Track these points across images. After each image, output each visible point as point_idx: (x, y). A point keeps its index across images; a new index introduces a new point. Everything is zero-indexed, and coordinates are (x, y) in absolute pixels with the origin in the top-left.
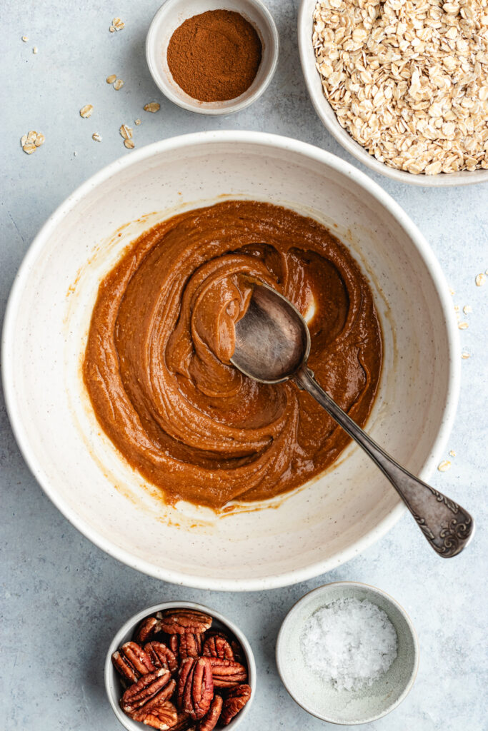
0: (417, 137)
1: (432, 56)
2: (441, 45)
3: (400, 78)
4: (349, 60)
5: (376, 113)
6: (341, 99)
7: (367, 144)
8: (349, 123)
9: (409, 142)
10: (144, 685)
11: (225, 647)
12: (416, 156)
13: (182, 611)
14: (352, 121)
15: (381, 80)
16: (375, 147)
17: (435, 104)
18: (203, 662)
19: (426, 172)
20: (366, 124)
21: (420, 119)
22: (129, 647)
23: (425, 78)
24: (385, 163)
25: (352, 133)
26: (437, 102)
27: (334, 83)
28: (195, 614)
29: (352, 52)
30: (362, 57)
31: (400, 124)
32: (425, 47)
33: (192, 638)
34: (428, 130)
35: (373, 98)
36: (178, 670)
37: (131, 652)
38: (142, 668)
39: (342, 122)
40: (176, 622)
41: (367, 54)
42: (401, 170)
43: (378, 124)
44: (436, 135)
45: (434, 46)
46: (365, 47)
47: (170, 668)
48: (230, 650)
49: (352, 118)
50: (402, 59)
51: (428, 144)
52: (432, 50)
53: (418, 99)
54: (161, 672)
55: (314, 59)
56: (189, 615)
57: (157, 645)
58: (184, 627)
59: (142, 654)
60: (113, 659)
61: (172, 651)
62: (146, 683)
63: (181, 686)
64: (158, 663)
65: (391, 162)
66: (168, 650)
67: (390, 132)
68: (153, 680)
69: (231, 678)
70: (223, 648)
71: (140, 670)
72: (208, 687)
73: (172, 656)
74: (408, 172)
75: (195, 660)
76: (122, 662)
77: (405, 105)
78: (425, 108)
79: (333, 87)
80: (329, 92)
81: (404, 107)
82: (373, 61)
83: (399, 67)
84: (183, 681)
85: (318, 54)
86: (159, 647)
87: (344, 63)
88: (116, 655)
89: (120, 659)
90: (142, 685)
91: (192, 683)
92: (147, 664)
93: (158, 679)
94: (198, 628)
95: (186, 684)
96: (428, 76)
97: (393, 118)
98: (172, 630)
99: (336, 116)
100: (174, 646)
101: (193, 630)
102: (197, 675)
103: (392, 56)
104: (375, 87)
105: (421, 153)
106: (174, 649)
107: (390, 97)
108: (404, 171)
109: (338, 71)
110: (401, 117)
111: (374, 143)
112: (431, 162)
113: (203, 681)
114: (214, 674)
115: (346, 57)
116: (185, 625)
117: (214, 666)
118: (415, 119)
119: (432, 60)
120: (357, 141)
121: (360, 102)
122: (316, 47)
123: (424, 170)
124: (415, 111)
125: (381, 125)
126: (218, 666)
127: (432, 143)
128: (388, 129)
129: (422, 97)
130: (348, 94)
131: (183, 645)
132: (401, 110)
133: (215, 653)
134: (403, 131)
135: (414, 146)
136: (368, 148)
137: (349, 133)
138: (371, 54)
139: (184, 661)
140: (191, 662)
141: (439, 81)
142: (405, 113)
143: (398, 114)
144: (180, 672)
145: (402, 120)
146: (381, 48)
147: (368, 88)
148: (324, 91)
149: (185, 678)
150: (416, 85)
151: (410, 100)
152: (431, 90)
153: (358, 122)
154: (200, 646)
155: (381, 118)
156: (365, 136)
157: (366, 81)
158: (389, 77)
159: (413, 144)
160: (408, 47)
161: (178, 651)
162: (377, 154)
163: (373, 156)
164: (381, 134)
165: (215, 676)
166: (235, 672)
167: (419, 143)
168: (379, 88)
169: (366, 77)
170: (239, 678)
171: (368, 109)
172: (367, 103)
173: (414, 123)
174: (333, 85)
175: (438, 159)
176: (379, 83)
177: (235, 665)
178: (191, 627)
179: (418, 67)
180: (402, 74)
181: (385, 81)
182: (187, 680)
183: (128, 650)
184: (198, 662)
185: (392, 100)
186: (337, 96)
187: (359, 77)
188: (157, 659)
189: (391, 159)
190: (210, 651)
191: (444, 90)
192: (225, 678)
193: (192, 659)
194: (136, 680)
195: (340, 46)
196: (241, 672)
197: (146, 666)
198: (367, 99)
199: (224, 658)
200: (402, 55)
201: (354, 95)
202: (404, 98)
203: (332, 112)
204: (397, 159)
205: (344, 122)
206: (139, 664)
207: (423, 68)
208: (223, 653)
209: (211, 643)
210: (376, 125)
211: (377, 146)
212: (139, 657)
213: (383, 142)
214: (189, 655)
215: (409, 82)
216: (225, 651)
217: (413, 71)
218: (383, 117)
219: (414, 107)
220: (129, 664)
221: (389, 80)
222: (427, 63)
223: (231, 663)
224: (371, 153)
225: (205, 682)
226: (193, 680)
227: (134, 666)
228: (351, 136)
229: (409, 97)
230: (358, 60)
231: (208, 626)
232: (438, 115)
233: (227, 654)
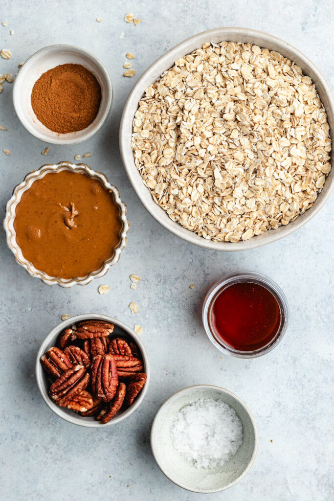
0: (229, 215)
1: (224, 155)
2: (229, 145)
3: (206, 176)
4: (166, 173)
5: (195, 205)
6: (167, 202)
7: (195, 229)
8: (178, 218)
9: (225, 221)
10: (66, 378)
11: (125, 346)
12: (232, 230)
13: (91, 322)
14: (179, 215)
15: (193, 181)
16: (201, 230)
17: (236, 189)
18: (108, 358)
19: (243, 239)
20: (191, 216)
21: (228, 202)
22: (53, 351)
23: (224, 172)
24: (212, 239)
25: (182, 224)
26: (237, 187)
27: (160, 192)
28: (100, 323)
29: (166, 166)
30: (175, 168)
31: (215, 209)
32: (218, 149)
33: (100, 341)
34: (236, 208)
35: (190, 195)
36: (90, 366)
37: (54, 354)
38: (63, 366)
39: (173, 218)
40: (87, 330)
41: (177, 165)
42: (224, 242)
43: (199, 213)
44: (243, 211)
45: (224, 147)
46: (175, 161)
47: (84, 365)
48: (129, 348)
49: (179, 213)
50: (203, 162)
51: (239, 218)
52: (223, 150)
53: (223, 189)
54: (77, 368)
55: (141, 178)
56: (96, 324)
57: (73, 348)
58: (92, 333)
59: (63, 355)
60: (41, 361)
61: (85, 352)
62: (67, 376)
63: (93, 377)
64: (75, 362)
65: (216, 238)
66: (82, 351)
67: (209, 217)
68: (72, 374)
69: (131, 369)
70: (123, 347)
71: (62, 367)
72: (114, 375)
73: (86, 355)
74: (230, 242)
75: (102, 357)
76: (48, 362)
77: (215, 194)
78: (230, 193)
79: (159, 195)
80: (158, 199)
81: (214, 196)
82: (183, 169)
83: (203, 169)
84: (95, 373)
85: (143, 173)
86: (75, 350)
87: (163, 176)
88: (43, 358)
89: (46, 360)
90: (64, 378)
91: (102, 373)
92: (67, 362)
93: (76, 373)
94: (103, 332)
95: (97, 375)
96: (226, 170)
97: (209, 206)
98: (83, 336)
99: (168, 214)
100: (86, 349)
101: (99, 334)
102: (105, 367)
103: (196, 162)
104: (190, 188)
105: (236, 226)
106: (87, 352)
107: (203, 190)
108: (227, 242)
109: (160, 182)
110: (214, 204)
111: (200, 227)
112: (245, 231)
113: (109, 371)
114: (117, 367)
115: (163, 171)
116: (94, 331)
117: (117, 361)
118: (225, 203)
119: (225, 157)
120: (187, 229)
121: (182, 201)
122: (140, 169)
123: (241, 238)
124: (223, 197)
125: (201, 214)
126: (121, 360)
127: (242, 217)
128: (207, 215)
129: (226, 186)
130: (171, 197)
131: (93, 348)
132: (213, 198)
133: (118, 352)
134: (218, 214)
135: (229, 223)
136: (197, 231)
137: (180, 224)
138: (181, 165)
139: (94, 358)
140: (100, 359)
141: (235, 171)
142: (217, 200)
143: (212, 202)
144: (92, 366)
145: (216, 206)
146: (187, 159)
147: (184, 190)
148: (153, 199)
149: (96, 370)
150: (218, 179)
151: (217, 190)
152: (231, 179)
153: (185, 216)
154: (106, 348)
155: (200, 209)
156: (192, 224)
157: (182, 185)
158: (198, 178)
159: (228, 221)
160: (206, 153)
161: (89, 352)
162: (204, 234)
163: (202, 236)
164: (203, 220)
165: (118, 368)
166: (134, 364)
167: (232, 220)
168: (193, 187)
169: (181, 182)
170: (137, 369)
171: (188, 205)
172: (187, 200)
173: (225, 206)
174: (159, 193)
175: (249, 228)
176: (192, 184)
177: (133, 359)
178: (98, 332)
179: (217, 165)
180: (206, 173)
181: (196, 180)
182: (98, 372)
183: (52, 353)
184: (105, 358)
185: (205, 193)
186: (164, 200)
187: (176, 183)
188: (74, 359)
189: (215, 236)
190: (114, 351)
191: (240, 177)
192: (126, 369)
193: (100, 356)
194: (59, 375)
195: (156, 164)
196: (138, 364)
197: (66, 364)
198: (186, 197)
199: (125, 355)
200: (202, 159)
201: (176, 197)
202: (213, 190)
203: (164, 212)
204: (219, 235)
205: (174, 217)
206: (61, 363)
207: (221, 165)
208: (123, 351)
209: (114, 344)
210: (197, 214)
211: (203, 229)
212: (60, 358)
213: (207, 225)
214: (98, 354)
215: (213, 177)
216: (125, 349)
217: (214, 169)
218: (201, 208)
219: (222, 195)
220: (53, 364)
221: (199, 179)
222: (223, 161)
223: (131, 358)
224: (200, 235)
225: (111, 372)
226: (102, 371)
227: (57, 365)
228: (182, 226)
229: (216, 188)
230: (172, 171)
231: (111, 331)
232: (241, 196)
233: (127, 352)
